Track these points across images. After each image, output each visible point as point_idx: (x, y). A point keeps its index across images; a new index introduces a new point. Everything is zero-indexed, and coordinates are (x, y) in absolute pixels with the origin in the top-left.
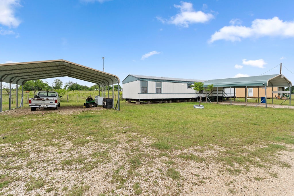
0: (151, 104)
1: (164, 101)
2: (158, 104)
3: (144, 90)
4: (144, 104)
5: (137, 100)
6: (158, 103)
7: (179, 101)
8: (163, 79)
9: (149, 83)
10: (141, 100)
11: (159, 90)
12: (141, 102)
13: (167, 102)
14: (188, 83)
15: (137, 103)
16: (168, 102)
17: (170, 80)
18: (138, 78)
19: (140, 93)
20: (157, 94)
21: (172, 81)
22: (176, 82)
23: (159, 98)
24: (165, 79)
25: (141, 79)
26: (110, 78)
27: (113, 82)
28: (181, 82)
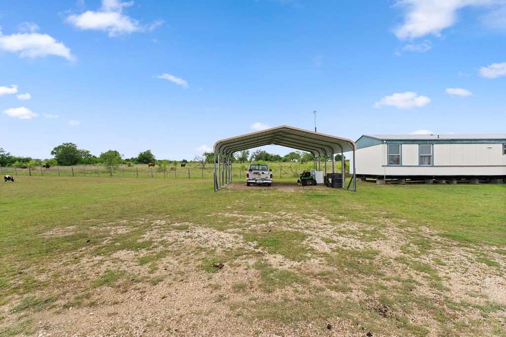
0: (409, 185)
1: (438, 180)
2: (425, 185)
3: (395, 160)
4: (393, 184)
5: (381, 177)
6: (424, 183)
8: (436, 138)
9: (405, 147)
10: (388, 177)
11: (426, 159)
12: (386, 181)
13: (444, 181)
14: (504, 142)
15: (378, 182)
16: (448, 183)
17: (452, 140)
18: (383, 140)
19: (386, 166)
20: (421, 166)
21: (459, 142)
22: (469, 142)
23: (426, 175)
24: (441, 138)
25: (388, 142)
26: (338, 144)
27: (342, 149)
28: (486, 141)
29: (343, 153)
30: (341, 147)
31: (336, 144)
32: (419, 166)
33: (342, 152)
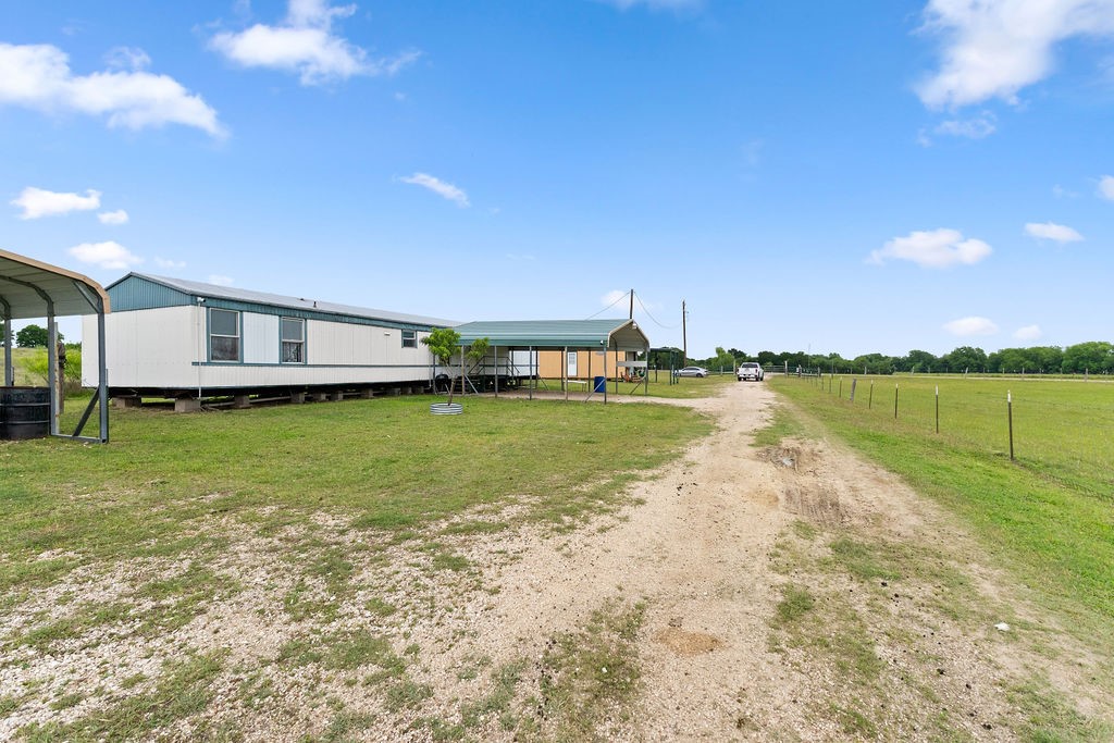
0: (259, 410)
1: (313, 393)
2: (293, 407)
3: (226, 350)
4: (222, 408)
5: (187, 394)
6: (287, 402)
7: (371, 392)
8: (309, 306)
9: (249, 319)
10: (207, 392)
11: (293, 352)
12: (203, 403)
13: (323, 397)
14: (404, 327)
15: (181, 406)
16: (330, 399)
17: (337, 314)
18: (194, 296)
19: (203, 364)
20: (285, 365)
21: (347, 319)
22: (362, 321)
23: (293, 384)
24: (319, 308)
25: (209, 302)
26: (29, 284)
27: (51, 303)
28: (382, 323)
29: (56, 319)
30: (46, 297)
31: (22, 282)
32: (280, 365)
33: (51, 315)
